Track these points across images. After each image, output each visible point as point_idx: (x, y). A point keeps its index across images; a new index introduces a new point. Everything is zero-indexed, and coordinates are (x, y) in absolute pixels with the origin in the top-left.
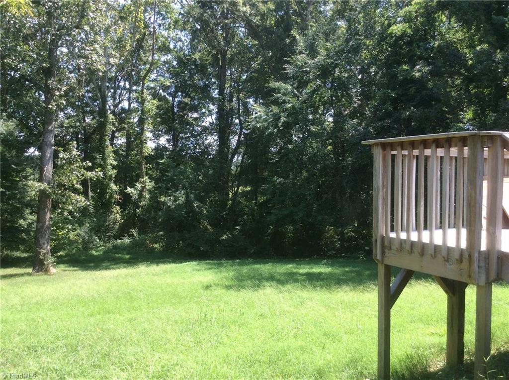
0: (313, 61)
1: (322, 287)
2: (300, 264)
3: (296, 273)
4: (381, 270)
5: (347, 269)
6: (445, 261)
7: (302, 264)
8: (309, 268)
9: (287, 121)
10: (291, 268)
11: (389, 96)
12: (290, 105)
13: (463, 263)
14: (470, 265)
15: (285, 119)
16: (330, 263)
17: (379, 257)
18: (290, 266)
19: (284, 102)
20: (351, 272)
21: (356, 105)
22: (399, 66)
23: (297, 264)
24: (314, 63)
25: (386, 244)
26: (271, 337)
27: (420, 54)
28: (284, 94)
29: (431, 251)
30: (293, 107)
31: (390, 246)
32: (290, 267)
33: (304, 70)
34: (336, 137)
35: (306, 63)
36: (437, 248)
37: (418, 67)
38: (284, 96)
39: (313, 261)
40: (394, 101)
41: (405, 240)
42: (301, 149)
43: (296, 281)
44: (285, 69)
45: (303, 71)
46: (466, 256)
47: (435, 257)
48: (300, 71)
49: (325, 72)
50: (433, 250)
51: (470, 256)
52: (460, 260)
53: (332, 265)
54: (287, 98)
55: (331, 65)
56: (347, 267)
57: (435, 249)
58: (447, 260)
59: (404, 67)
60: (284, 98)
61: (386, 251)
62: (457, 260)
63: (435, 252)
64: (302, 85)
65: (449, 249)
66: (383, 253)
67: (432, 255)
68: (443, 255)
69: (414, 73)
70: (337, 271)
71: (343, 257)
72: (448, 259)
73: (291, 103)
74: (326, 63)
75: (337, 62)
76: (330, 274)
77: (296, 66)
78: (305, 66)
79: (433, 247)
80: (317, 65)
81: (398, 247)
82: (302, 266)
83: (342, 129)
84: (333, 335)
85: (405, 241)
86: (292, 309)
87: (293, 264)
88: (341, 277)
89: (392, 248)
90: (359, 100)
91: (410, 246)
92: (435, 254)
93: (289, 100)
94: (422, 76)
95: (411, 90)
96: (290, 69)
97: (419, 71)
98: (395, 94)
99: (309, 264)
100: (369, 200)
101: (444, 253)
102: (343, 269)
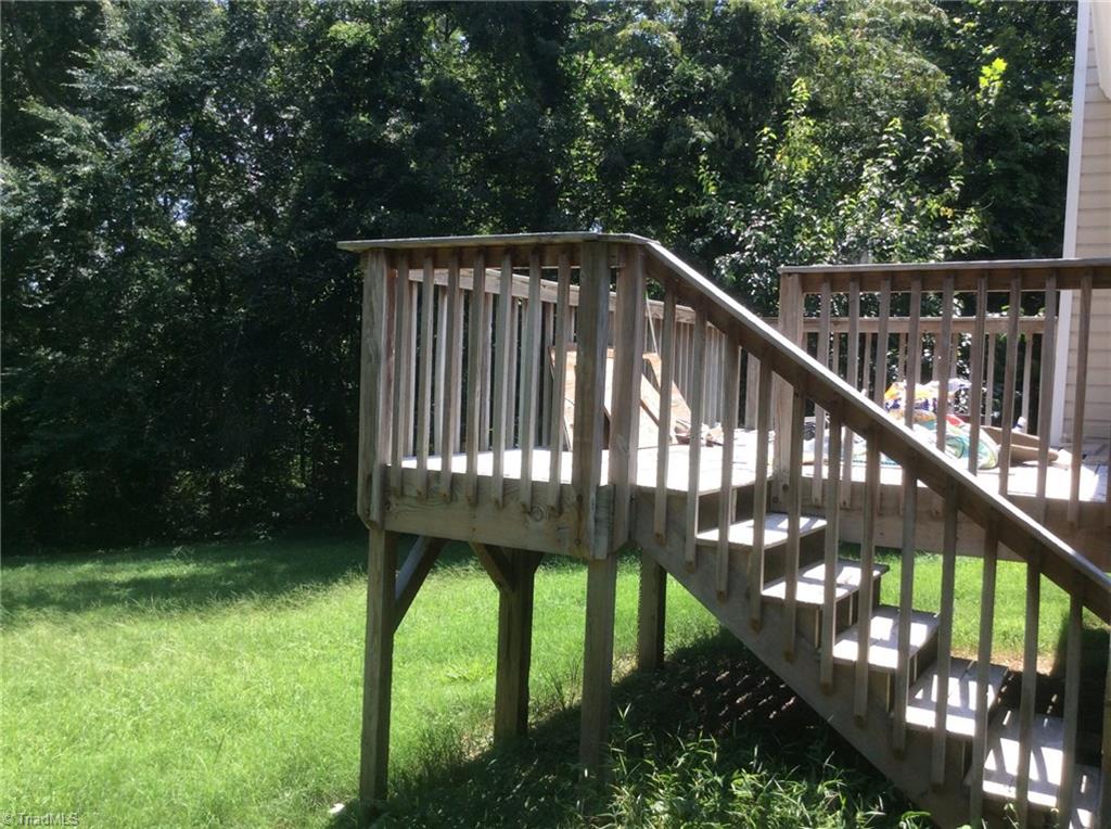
0: (149, 72)
1: (184, 608)
2: (114, 562)
3: (106, 584)
4: (377, 546)
5: (233, 565)
6: (524, 512)
7: (119, 561)
8: (138, 570)
9: (79, 207)
10: (92, 571)
11: (329, 178)
12: (87, 169)
13: (564, 516)
14: (580, 518)
15: (72, 202)
16: (192, 552)
17: (375, 516)
18: (88, 566)
19: (73, 159)
20: (243, 569)
21: (252, 189)
22: (350, 116)
23: (106, 562)
24: (150, 76)
25: (394, 483)
26: (69, 744)
27: (395, 96)
28: (71, 140)
29: (497, 493)
30: (97, 175)
31: (402, 488)
32: (87, 570)
33: (126, 88)
34: (206, 257)
35: (130, 73)
36: (508, 485)
37: (393, 121)
38: (72, 144)
39: (146, 551)
40: (341, 191)
41: (438, 472)
42: (114, 280)
43: (111, 600)
44: (72, 79)
45: (121, 92)
46: (572, 498)
47: (504, 506)
48: (113, 90)
49: (178, 102)
50: (501, 490)
51: (580, 498)
52: (558, 510)
53: (197, 558)
54: (81, 151)
55: (193, 86)
56: (233, 560)
57: (504, 490)
58: (529, 510)
59: (362, 119)
60: (73, 148)
61: (392, 499)
62: (552, 508)
63: (504, 496)
64: (118, 122)
65: (536, 487)
66: (385, 504)
67: (497, 502)
68: (521, 500)
69: (386, 133)
70: (210, 569)
71: (218, 538)
72: (532, 508)
73: (91, 162)
74: (182, 81)
75: (208, 83)
76: (193, 578)
77: (104, 76)
78: (129, 79)
79: (501, 484)
80: (158, 80)
81: (421, 490)
82: (118, 564)
83: (219, 240)
84: (235, 716)
85: (437, 474)
86: (117, 668)
87: (93, 562)
88: (222, 583)
89: (407, 492)
90: (258, 178)
91: (449, 486)
92: (504, 500)
93: (85, 157)
94: (401, 142)
95: (376, 169)
96: (83, 81)
97: (397, 129)
98: (344, 175)
99: (136, 559)
100: (282, 406)
101: (525, 497)
102: (224, 564)
